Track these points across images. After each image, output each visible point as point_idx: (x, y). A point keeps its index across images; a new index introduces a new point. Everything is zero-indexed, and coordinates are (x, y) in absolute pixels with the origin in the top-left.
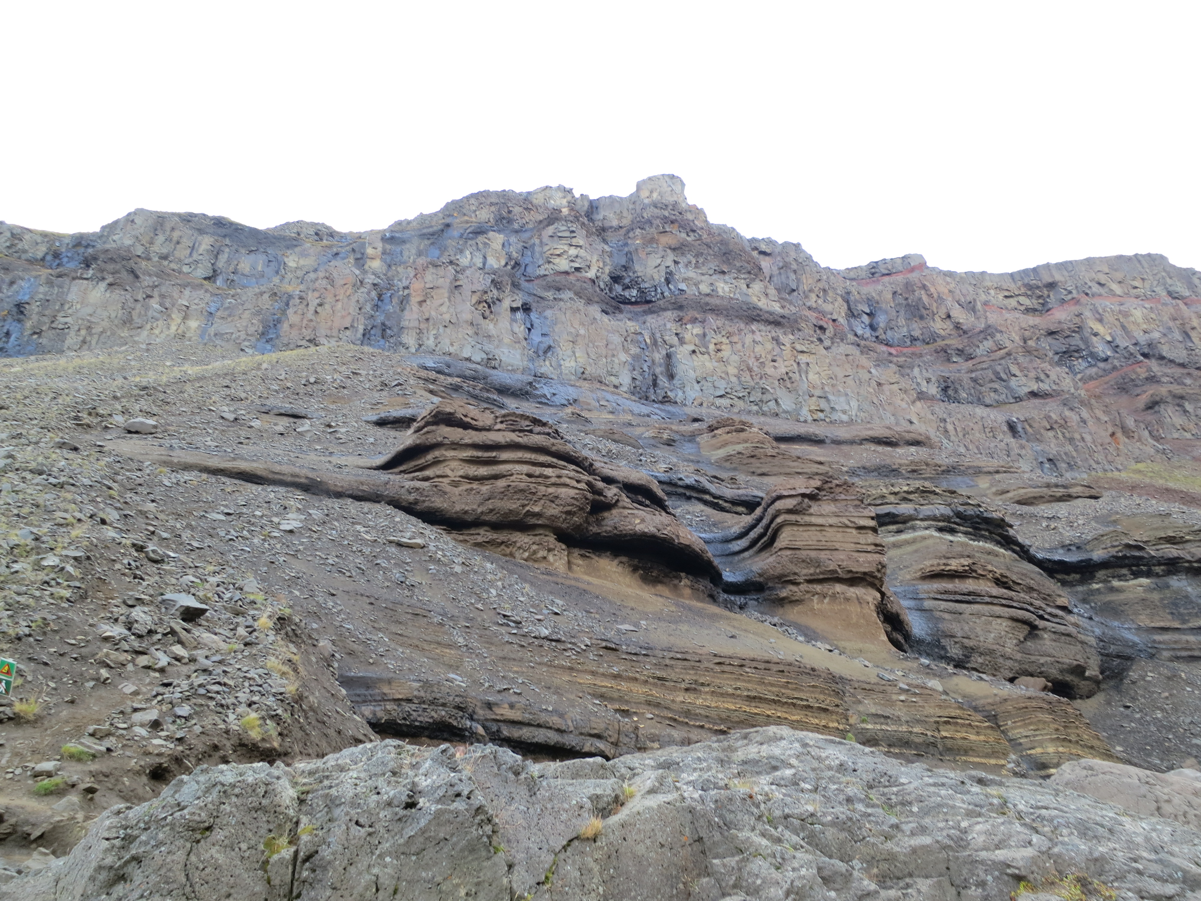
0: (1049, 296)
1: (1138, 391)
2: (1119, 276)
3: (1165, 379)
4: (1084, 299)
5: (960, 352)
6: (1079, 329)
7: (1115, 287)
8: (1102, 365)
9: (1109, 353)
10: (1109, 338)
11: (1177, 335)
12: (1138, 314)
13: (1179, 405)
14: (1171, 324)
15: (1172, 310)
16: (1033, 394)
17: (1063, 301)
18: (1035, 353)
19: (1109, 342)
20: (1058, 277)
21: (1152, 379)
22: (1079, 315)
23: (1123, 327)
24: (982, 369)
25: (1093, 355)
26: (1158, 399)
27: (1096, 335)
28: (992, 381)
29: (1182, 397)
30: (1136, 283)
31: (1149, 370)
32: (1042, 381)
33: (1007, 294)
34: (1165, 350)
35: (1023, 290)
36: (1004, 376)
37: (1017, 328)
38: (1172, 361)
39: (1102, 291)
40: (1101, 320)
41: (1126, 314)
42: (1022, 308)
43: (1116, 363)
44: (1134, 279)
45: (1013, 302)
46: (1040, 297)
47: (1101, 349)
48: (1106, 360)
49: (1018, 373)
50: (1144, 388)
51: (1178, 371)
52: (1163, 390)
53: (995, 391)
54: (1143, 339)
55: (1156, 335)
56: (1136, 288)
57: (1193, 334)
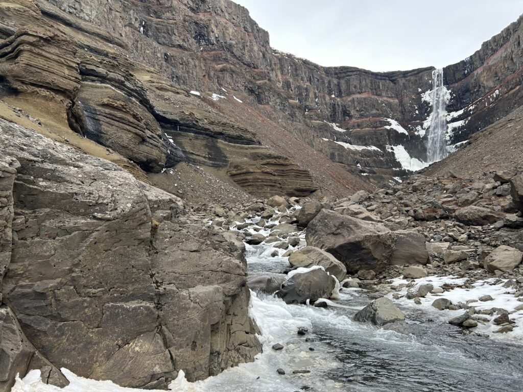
0: (201, 6)
1: (220, 62)
2: (230, 11)
3: (230, 62)
4: (214, 14)
5: (155, 13)
6: (207, 27)
7: (226, 14)
8: (210, 46)
9: (215, 42)
10: (217, 36)
11: (240, 46)
12: (231, 30)
13: (231, 74)
14: (240, 40)
15: (243, 35)
16: (180, 46)
17: (205, 11)
18: (187, 28)
19: (216, 38)
21: (226, 60)
22: (210, 20)
23: (224, 34)
24: (162, 25)
25: (208, 40)
26: (225, 69)
27: (213, 32)
28: (164, 33)
29: (234, 72)
30: (234, 17)
31: (226, 56)
32: (185, 42)
34: (235, 50)
36: (170, 33)
37: (183, 14)
38: (235, 56)
39: (221, 14)
40: (217, 27)
41: (227, 29)
42: (189, 6)
43: (216, 47)
44: (235, 15)
46: (197, 4)
47: (213, 39)
48: (213, 44)
49: (177, 34)
50: (222, 62)
51: (235, 61)
52: (228, 66)
53: (165, 38)
54: (229, 42)
55: (234, 42)
56: (234, 19)
57: (246, 48)
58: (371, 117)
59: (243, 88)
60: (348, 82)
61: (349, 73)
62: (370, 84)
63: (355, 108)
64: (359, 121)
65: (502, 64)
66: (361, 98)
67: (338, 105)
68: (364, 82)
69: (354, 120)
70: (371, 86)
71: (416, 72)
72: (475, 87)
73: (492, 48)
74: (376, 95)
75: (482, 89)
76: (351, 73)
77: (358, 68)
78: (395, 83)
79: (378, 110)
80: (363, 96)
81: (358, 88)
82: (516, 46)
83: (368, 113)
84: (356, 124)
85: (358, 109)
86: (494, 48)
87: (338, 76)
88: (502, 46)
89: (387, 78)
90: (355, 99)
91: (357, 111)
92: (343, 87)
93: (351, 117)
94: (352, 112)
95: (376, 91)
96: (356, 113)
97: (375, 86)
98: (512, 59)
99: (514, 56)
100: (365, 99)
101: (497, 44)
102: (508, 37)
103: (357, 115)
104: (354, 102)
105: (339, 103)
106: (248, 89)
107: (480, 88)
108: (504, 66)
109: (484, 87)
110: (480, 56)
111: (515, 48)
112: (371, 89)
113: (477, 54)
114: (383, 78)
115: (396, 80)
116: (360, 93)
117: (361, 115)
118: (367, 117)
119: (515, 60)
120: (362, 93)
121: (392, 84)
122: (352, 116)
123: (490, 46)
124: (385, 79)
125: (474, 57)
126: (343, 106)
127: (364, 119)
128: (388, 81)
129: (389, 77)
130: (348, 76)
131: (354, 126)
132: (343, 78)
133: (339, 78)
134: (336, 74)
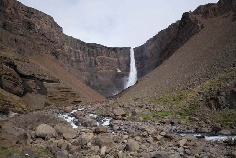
0: (31, 15)
1: (39, 41)
3: (44, 41)
4: (37, 19)
5: (10, 19)
6: (34, 24)
7: (43, 19)
10: (38, 29)
11: (49, 34)
12: (45, 27)
13: (45, 47)
14: (49, 31)
15: (50, 29)
17: (33, 17)
18: (25, 27)
20: (34, 12)
21: (42, 40)
22: (35, 22)
23: (42, 28)
24: (14, 25)
25: (34, 30)
26: (42, 44)
27: (37, 27)
28: (15, 28)
29: (46, 45)
30: (47, 21)
31: (43, 38)
32: (24, 33)
33: (23, 10)
34: (46, 35)
35: (27, 11)
37: (23, 18)
38: (47, 38)
39: (41, 19)
40: (38, 25)
41: (43, 26)
42: (25, 14)
43: (38, 34)
44: (47, 20)
45: (24, 12)
46: (29, 14)
47: (36, 30)
48: (36, 32)
51: (47, 40)
52: (44, 43)
53: (15, 31)
54: (44, 32)
55: (46, 32)
57: (52, 35)
58: (106, 66)
59: (50, 53)
60: (97, 50)
61: (97, 47)
62: (106, 52)
64: (102, 67)
65: (153, 49)
67: (92, 60)
68: (103, 51)
69: (99, 66)
71: (124, 49)
72: (145, 57)
74: (108, 57)
75: (147, 58)
76: (98, 47)
77: (101, 45)
78: (116, 52)
79: (109, 63)
80: (103, 57)
81: (101, 53)
83: (105, 64)
84: (100, 69)
85: (101, 62)
86: (151, 43)
88: (153, 42)
90: (100, 58)
91: (100, 63)
92: (95, 52)
93: (98, 65)
94: (99, 63)
95: (108, 54)
98: (156, 48)
102: (155, 40)
103: (101, 65)
105: (93, 59)
106: (53, 53)
112: (106, 54)
113: (145, 44)
115: (116, 51)
116: (101, 55)
117: (102, 65)
118: (104, 66)
121: (115, 53)
123: (149, 42)
124: (112, 50)
126: (95, 61)
127: (103, 67)
128: (113, 51)
129: (113, 50)
130: (97, 48)
131: (99, 69)
132: (95, 48)
133: (93, 48)
134: (92, 46)
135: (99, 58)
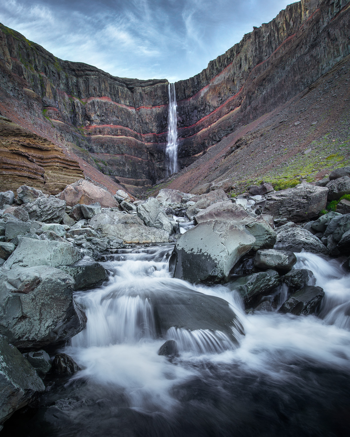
58: (112, 124)
60: (86, 82)
61: (87, 72)
62: (109, 88)
63: (95, 113)
64: (101, 126)
65: (224, 85)
66: (102, 102)
67: (78, 107)
68: (103, 85)
69: (94, 125)
70: (110, 91)
71: (151, 83)
72: (202, 105)
73: (217, 68)
74: (116, 101)
75: (208, 107)
76: (90, 72)
77: (96, 68)
78: (132, 92)
79: (118, 118)
80: (104, 100)
81: (98, 90)
82: (238, 69)
83: (108, 120)
84: (98, 130)
85: (98, 113)
86: (219, 68)
87: (76, 74)
88: (225, 67)
89: (125, 85)
90: (95, 103)
91: (98, 115)
92: (82, 87)
94: (93, 117)
95: (115, 96)
96: (97, 118)
97: (114, 92)
98: (233, 81)
99: (235, 78)
100: (105, 103)
101: (221, 65)
102: (232, 59)
103: (98, 120)
104: (94, 105)
105: (79, 105)
107: (205, 107)
108: (227, 87)
109: (209, 106)
110: (206, 75)
111: (237, 70)
112: (111, 94)
113: (204, 73)
114: (120, 84)
115: (133, 88)
116: (100, 96)
117: (102, 121)
118: (107, 123)
119: (236, 82)
120: (102, 96)
121: (129, 93)
122: (93, 121)
123: (216, 66)
124: (123, 86)
125: (201, 76)
126: (84, 109)
127: (105, 126)
128: (126, 89)
129: (126, 84)
130: (87, 75)
131: (95, 132)
132: (81, 76)
133: (77, 76)
134: (74, 70)
135: (93, 104)
